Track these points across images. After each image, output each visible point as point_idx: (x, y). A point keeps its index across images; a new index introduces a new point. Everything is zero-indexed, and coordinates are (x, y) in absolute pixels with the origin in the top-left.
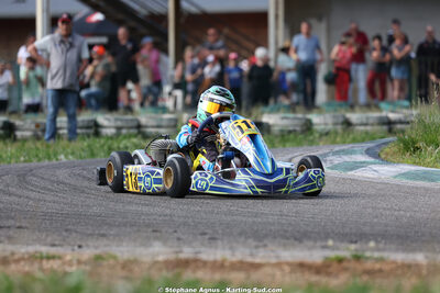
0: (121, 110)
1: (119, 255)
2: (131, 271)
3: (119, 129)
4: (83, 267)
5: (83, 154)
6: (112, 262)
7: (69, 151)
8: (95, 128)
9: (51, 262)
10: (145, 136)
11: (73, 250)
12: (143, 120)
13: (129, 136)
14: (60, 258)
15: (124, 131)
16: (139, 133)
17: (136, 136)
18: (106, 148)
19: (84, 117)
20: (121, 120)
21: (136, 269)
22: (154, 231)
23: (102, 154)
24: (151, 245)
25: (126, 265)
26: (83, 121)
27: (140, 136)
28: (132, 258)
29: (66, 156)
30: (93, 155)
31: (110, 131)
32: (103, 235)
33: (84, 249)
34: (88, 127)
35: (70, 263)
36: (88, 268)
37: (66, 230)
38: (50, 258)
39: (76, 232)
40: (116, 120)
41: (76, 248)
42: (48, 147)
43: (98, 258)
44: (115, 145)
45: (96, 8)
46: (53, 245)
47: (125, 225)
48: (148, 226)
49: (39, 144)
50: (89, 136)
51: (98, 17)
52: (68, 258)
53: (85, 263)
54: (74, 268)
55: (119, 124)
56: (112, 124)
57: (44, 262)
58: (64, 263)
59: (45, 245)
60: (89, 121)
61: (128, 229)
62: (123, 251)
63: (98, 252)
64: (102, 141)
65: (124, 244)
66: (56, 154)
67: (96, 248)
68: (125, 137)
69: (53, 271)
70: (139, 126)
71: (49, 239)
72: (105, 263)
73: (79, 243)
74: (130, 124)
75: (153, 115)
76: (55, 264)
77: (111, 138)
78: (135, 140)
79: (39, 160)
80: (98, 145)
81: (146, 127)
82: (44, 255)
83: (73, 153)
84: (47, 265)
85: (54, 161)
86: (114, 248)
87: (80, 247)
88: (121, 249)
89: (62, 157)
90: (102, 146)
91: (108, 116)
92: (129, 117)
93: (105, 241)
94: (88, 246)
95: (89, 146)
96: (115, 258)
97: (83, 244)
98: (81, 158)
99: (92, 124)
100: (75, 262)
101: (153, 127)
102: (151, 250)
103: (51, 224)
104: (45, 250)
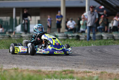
0: (108, 33)
1: (107, 72)
2: (111, 76)
3: (108, 37)
4: (98, 75)
5: (98, 44)
6: (106, 74)
7: (94, 43)
8: (101, 37)
9: (89, 73)
10: (115, 40)
11: (95, 70)
12: (114, 35)
13: (110, 40)
14: (92, 72)
15: (109, 38)
16: (113, 38)
17: (112, 39)
18: (104, 42)
19: (98, 34)
20: (109, 35)
21: (112, 76)
22: (117, 66)
23: (103, 44)
24: (116, 70)
25: (110, 75)
26: (98, 35)
27: (113, 40)
28: (111, 73)
29: (93, 45)
30: (101, 45)
31: (106, 38)
32: (103, 66)
33: (98, 70)
34: (99, 37)
35: (94, 74)
36: (99, 75)
37: (93, 65)
38: (89, 72)
39: (96, 65)
40: (107, 35)
41: (96, 70)
42: (89, 42)
43: (102, 72)
44: (107, 42)
45: (102, 5)
46: (90, 69)
47: (109, 64)
48: (115, 64)
49: (86, 41)
50: (100, 39)
51: (102, 7)
52: (94, 72)
53: (99, 74)
54: (95, 75)
55: (108, 36)
56: (106, 36)
57: (87, 73)
58: (93, 74)
59: (88, 69)
60: (100, 35)
61: (110, 65)
62: (109, 71)
63: (102, 71)
64: (103, 41)
65: (109, 69)
66: (91, 44)
67: (102, 70)
68: (109, 40)
69: (90, 76)
70: (113, 37)
71: (89, 67)
72: (104, 74)
73: (97, 68)
74: (111, 36)
75: (117, 34)
76: (90, 74)
77: (106, 40)
78: (112, 41)
79: (86, 46)
80: (102, 42)
81: (115, 37)
82: (88, 71)
83: (95, 44)
84: (88, 74)
85: (90, 46)
86: (106, 70)
87: (97, 69)
88: (108, 70)
89: (92, 45)
90: (103, 42)
91: (105, 34)
92: (110, 34)
93: (104, 68)
94: (99, 69)
95: (100, 42)
96: (107, 73)
97: (98, 69)
98: (97, 45)
99: (100, 36)
100: (96, 73)
101: (117, 37)
102: (116, 71)
103: (89, 63)
104: (88, 70)
